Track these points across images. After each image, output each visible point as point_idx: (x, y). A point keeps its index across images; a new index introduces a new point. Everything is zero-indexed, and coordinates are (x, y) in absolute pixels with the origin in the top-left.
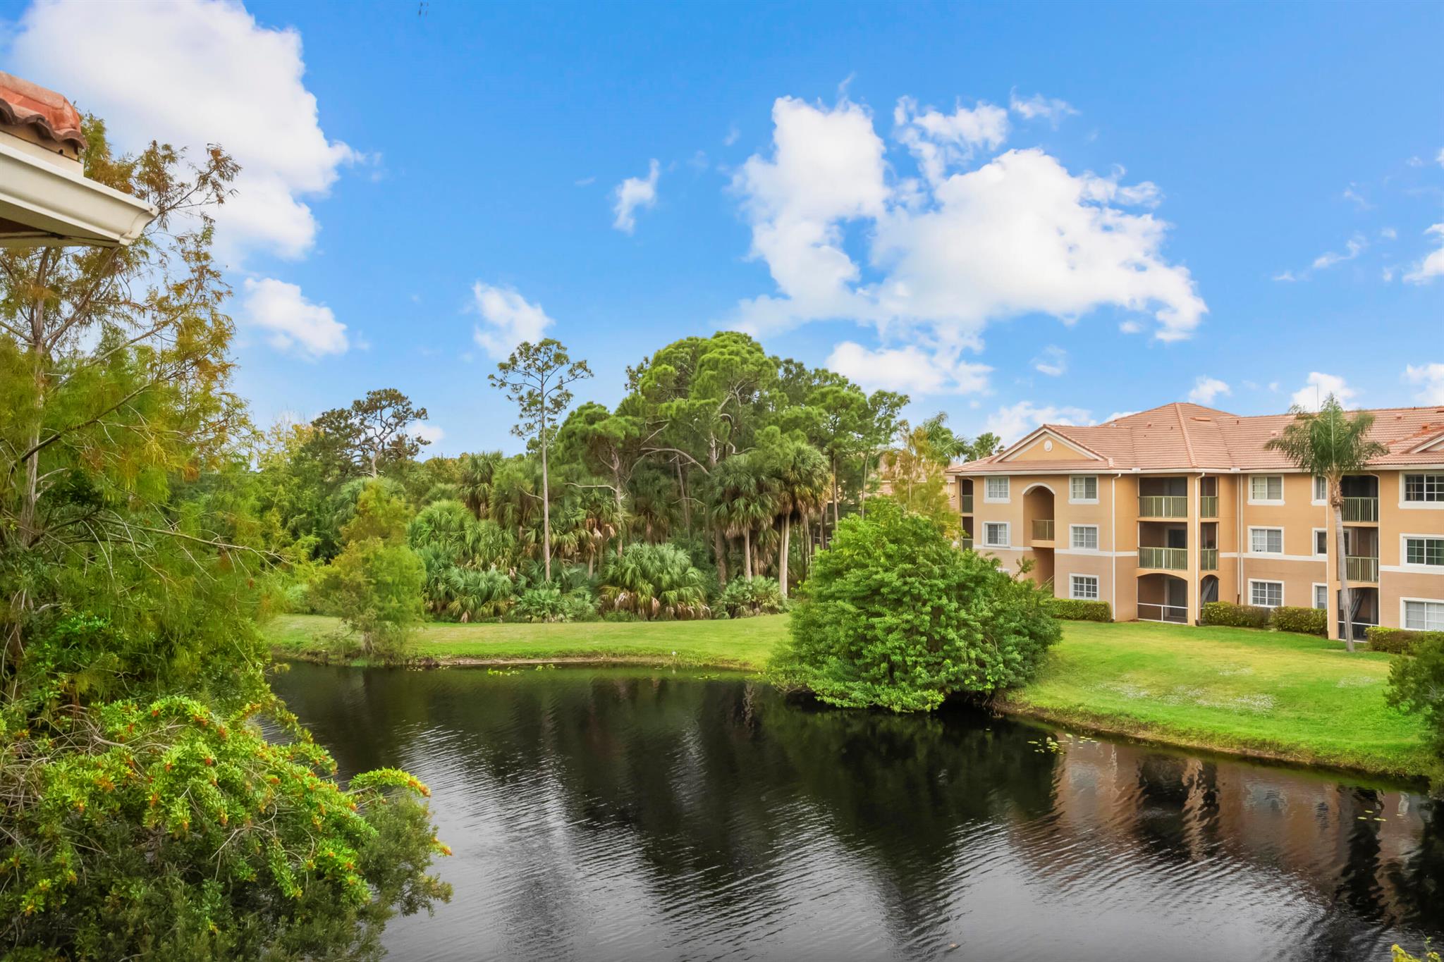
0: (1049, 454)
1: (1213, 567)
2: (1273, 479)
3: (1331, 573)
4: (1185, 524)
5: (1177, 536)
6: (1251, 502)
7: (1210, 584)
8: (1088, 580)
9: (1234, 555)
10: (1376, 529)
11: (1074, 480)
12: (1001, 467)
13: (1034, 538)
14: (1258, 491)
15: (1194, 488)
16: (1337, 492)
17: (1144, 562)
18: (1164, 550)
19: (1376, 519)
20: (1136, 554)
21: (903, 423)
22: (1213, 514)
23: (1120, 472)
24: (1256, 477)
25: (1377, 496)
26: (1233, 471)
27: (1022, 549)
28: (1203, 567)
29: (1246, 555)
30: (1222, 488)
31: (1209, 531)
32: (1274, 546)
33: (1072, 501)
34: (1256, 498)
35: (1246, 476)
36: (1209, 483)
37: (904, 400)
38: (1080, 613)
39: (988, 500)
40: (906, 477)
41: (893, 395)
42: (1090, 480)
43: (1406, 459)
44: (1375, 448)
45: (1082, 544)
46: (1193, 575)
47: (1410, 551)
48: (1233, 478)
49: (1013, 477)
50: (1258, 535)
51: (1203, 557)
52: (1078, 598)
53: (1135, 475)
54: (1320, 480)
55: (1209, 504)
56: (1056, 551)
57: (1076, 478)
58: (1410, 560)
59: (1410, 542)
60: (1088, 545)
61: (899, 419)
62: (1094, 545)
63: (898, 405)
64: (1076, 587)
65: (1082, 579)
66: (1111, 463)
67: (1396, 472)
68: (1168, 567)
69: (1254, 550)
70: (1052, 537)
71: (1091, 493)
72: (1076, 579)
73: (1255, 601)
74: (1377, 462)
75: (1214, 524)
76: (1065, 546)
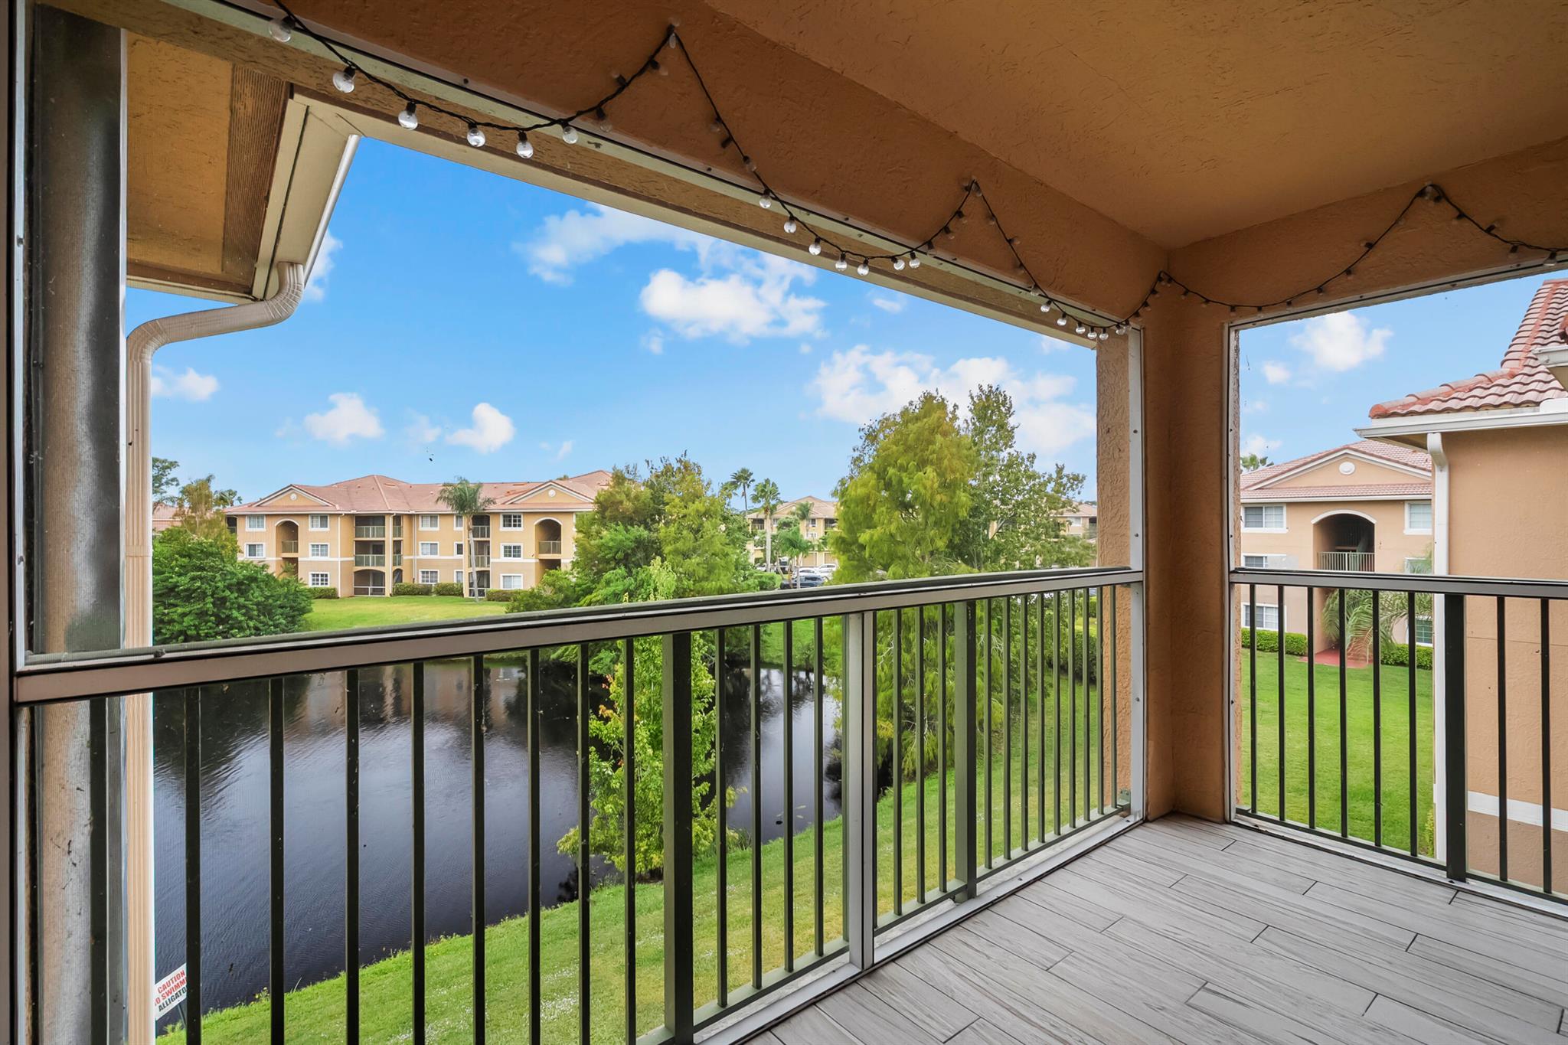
0: (293, 502)
1: (400, 564)
2: (433, 517)
3: (466, 563)
4: (384, 541)
5: (378, 548)
6: (421, 529)
7: (398, 574)
8: (322, 575)
9: (411, 557)
10: (489, 542)
11: (312, 518)
12: (259, 509)
13: (283, 552)
14: (424, 523)
15: (389, 522)
16: (470, 523)
17: (357, 564)
18: (371, 556)
19: (488, 536)
20: (353, 559)
21: (173, 480)
22: (400, 536)
23: (343, 513)
24: (423, 516)
25: (489, 524)
26: (411, 512)
27: (275, 559)
28: (394, 564)
29: (418, 557)
30: (405, 522)
31: (397, 545)
32: (434, 551)
33: (311, 529)
34: (424, 527)
35: (418, 515)
36: (398, 519)
37: (173, 464)
38: (317, 595)
39: (248, 529)
40: (193, 514)
41: (164, 461)
42: (324, 518)
43: (503, 507)
44: (489, 501)
45: (318, 555)
46: (388, 569)
47: (505, 551)
48: (410, 516)
49: (267, 515)
50: (425, 546)
51: (394, 559)
52: (315, 586)
53: (353, 514)
54: (459, 517)
55: (398, 531)
56: (299, 559)
57: (313, 516)
58: (505, 556)
59: (505, 547)
60: (322, 555)
61: (170, 477)
62: (326, 555)
63: (168, 468)
64: (313, 580)
65: (318, 575)
66: (338, 508)
67: (498, 513)
68: (373, 565)
69: (422, 554)
70: (296, 551)
71: (324, 524)
72: (313, 575)
73: (423, 581)
74: (492, 508)
75: (400, 541)
76: (306, 556)
